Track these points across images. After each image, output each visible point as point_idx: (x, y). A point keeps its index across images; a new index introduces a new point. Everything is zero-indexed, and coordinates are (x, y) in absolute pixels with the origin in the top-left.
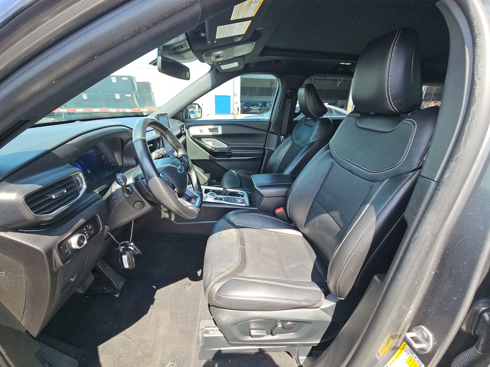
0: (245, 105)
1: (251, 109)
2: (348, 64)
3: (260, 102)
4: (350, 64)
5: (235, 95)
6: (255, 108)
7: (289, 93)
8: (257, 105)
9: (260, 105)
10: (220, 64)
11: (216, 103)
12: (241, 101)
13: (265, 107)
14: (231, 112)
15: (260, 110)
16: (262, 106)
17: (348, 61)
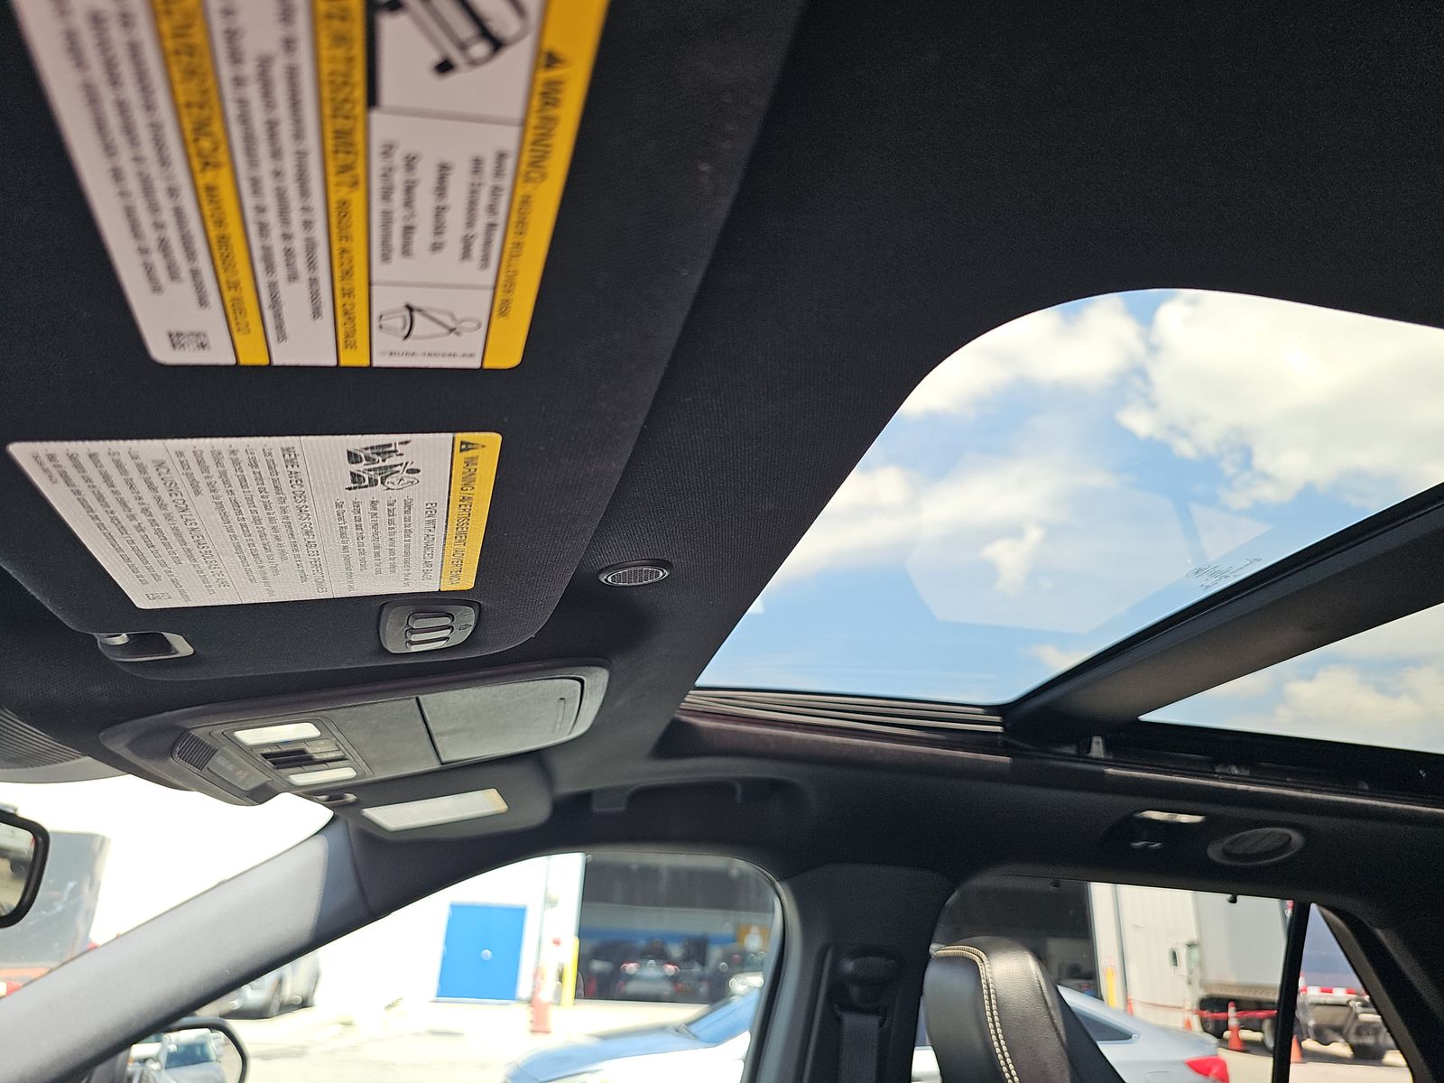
0: (598, 954)
1: (630, 978)
2: (1184, 818)
3: (675, 938)
4: (1197, 819)
5: (550, 902)
6: (649, 972)
7: (853, 978)
8: (661, 956)
9: (676, 951)
10: (351, 797)
11: (447, 942)
12: (582, 933)
13: (703, 962)
14: (524, 989)
15: (674, 979)
16: (687, 959)
17: (1189, 806)
